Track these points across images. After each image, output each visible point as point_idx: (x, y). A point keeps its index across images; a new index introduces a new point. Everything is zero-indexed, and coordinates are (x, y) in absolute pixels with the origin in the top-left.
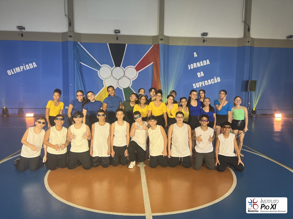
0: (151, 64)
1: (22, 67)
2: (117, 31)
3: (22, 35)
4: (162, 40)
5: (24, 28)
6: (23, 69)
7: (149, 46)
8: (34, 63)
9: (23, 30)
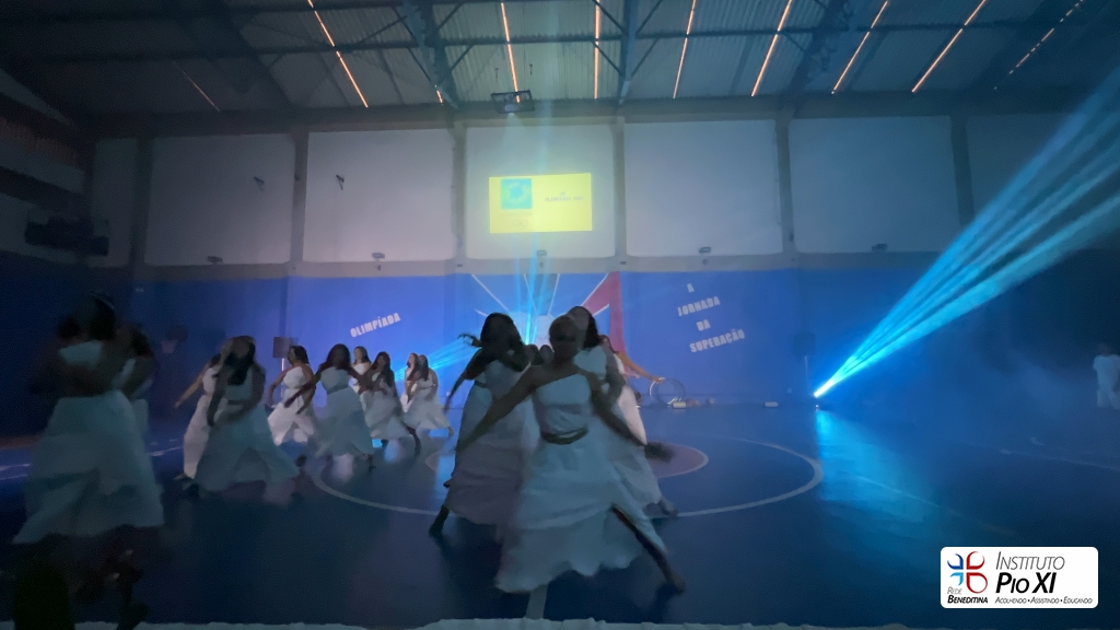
0: (606, 307)
1: (375, 323)
2: (542, 253)
3: (379, 268)
4: (624, 263)
5: (382, 256)
6: (378, 326)
7: (601, 277)
8: (396, 315)
9: (381, 260)
